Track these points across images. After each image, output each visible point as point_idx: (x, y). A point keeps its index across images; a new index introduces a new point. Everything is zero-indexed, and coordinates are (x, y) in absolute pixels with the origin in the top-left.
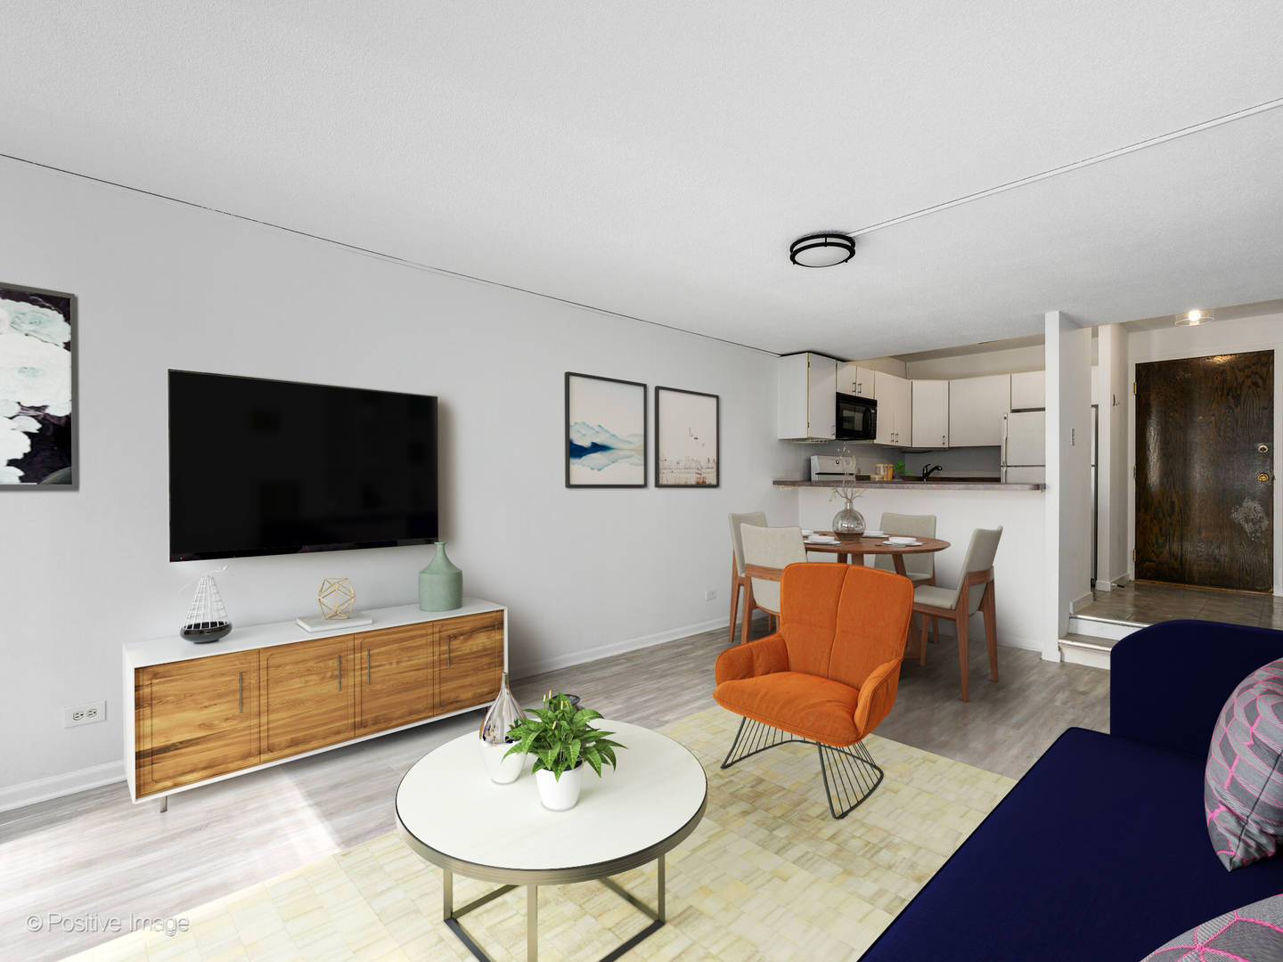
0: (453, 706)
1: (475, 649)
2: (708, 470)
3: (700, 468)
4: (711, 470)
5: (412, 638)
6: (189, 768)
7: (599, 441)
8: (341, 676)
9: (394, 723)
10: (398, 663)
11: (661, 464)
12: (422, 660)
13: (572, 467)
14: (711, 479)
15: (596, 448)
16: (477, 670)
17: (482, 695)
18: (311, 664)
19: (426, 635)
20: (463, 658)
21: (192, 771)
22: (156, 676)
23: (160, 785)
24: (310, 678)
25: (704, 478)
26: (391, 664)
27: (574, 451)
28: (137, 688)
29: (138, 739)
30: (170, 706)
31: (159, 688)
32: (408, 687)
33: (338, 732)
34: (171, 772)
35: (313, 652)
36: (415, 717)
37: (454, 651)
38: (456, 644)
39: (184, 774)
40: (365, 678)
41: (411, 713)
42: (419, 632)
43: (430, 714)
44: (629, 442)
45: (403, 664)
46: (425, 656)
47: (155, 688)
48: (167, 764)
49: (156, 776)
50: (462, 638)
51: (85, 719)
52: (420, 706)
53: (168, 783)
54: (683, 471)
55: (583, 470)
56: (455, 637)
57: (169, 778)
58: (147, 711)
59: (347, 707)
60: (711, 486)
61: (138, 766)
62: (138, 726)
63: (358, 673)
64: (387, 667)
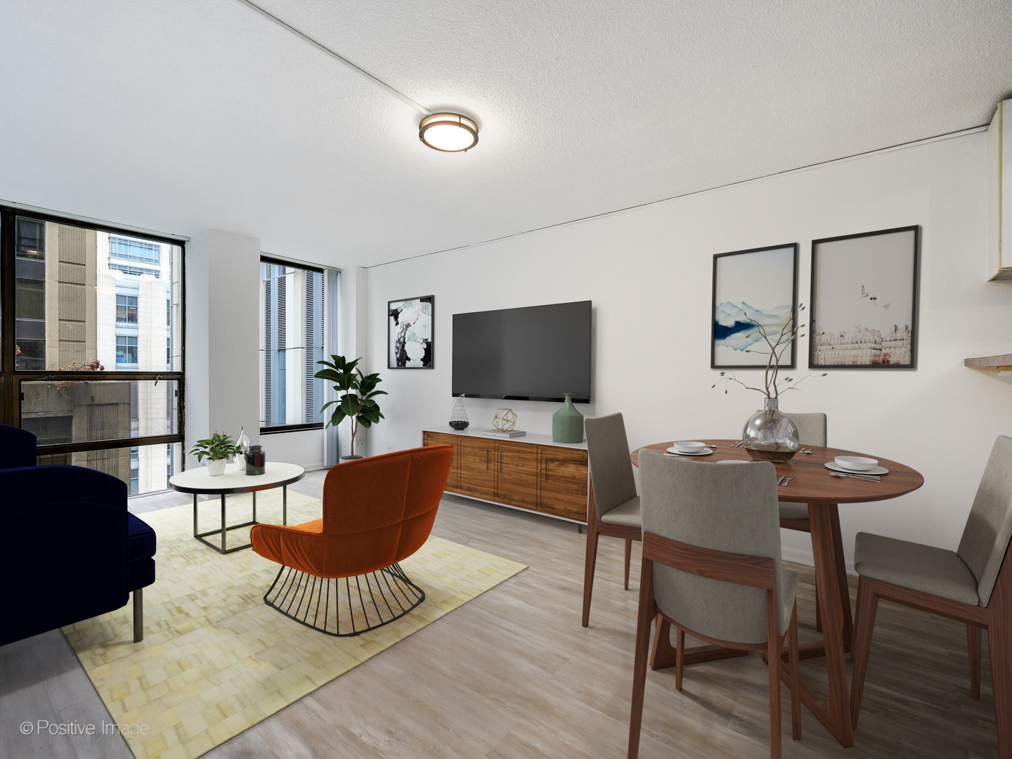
0: (550, 510)
1: (566, 475)
2: (893, 343)
3: (878, 340)
4: (900, 343)
5: (525, 452)
7: (742, 319)
8: (488, 462)
9: (513, 503)
10: (517, 465)
11: (817, 340)
12: (530, 469)
13: (717, 348)
14: (901, 355)
15: (740, 327)
16: (567, 491)
17: (571, 512)
18: (476, 450)
19: (533, 453)
20: (557, 478)
22: (428, 436)
24: (476, 458)
25: (885, 355)
26: (513, 465)
27: (720, 332)
32: (522, 484)
33: (487, 494)
35: (477, 444)
36: (525, 505)
37: (550, 470)
38: (552, 466)
40: (499, 468)
41: (524, 501)
42: (529, 450)
43: (534, 508)
44: (775, 316)
45: (519, 468)
46: (532, 467)
50: (557, 463)
52: (529, 499)
54: (849, 346)
55: (729, 350)
56: (552, 460)
59: (491, 481)
60: (897, 366)
63: (496, 464)
64: (511, 466)
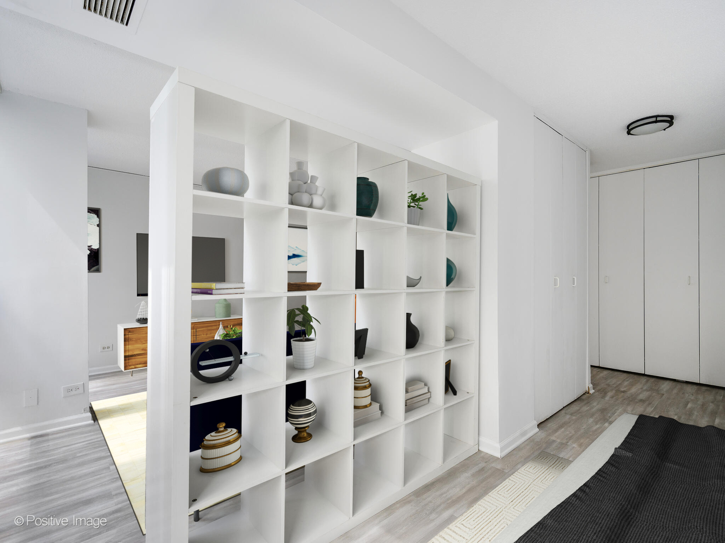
6: (139, 363)
10: (206, 335)
19: (216, 325)
21: (140, 364)
22: (130, 332)
23: (131, 367)
28: (125, 335)
29: (125, 351)
30: (134, 342)
31: (130, 336)
34: (134, 363)
39: (137, 364)
40: (195, 339)
47: (129, 336)
48: (133, 361)
49: (130, 364)
51: (106, 349)
53: (133, 367)
57: (133, 365)
58: (127, 343)
61: (125, 360)
62: (125, 348)
